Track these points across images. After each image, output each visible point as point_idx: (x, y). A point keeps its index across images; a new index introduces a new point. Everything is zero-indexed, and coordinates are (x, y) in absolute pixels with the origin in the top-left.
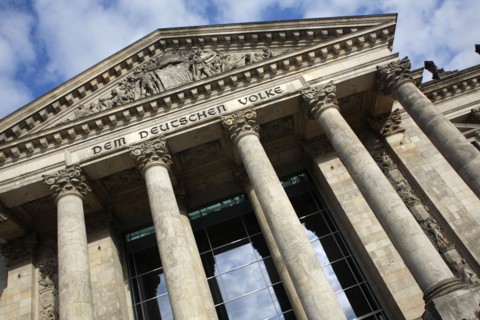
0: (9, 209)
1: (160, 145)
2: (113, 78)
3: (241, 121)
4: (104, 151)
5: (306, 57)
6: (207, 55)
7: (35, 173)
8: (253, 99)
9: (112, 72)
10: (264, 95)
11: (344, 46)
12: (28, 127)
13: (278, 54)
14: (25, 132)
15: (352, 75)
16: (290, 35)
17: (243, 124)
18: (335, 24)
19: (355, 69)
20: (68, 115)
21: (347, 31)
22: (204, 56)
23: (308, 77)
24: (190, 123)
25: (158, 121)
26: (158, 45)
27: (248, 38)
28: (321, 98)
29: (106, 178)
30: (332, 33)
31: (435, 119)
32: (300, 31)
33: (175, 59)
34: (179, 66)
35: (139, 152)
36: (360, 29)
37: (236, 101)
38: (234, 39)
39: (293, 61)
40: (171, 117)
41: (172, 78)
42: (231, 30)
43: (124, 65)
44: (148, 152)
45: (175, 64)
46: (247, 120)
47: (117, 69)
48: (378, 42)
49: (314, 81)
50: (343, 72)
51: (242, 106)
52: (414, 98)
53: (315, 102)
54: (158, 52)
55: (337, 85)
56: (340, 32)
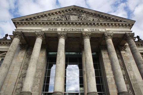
0: (25, 37)
1: (65, 33)
2: (59, 14)
3: (87, 34)
4: (51, 30)
5: (108, 24)
6: (84, 15)
7: (33, 30)
8: (92, 30)
9: (59, 12)
10: (95, 30)
11: (119, 25)
12: (35, 19)
13: (101, 21)
15: (118, 33)
16: (106, 17)
17: (87, 35)
19: (120, 31)
20: (45, 19)
21: (121, 21)
22: (83, 16)
23: (107, 29)
24: (74, 31)
25: (67, 27)
26: (72, 9)
27: (95, 14)
28: (109, 36)
29: (49, 37)
30: (117, 20)
31: (136, 51)
32: (109, 17)
33: (76, 14)
34: (76, 16)
35: (60, 33)
36: (124, 22)
37: (87, 29)
38: (92, 14)
39: (105, 24)
40: (70, 28)
41: (73, 18)
42: (92, 11)
43: (63, 11)
44: (62, 34)
46: (88, 35)
47: (57, 12)
48: (128, 26)
49: (108, 31)
50: (116, 31)
51: (88, 31)
52: (132, 44)
53: (107, 36)
54: (72, 11)
55: (114, 34)
56: (119, 21)
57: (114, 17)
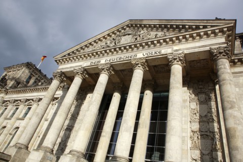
2: (109, 37)
4: (93, 64)
5: (178, 38)
6: (143, 32)
8: (149, 54)
9: (109, 35)
10: (153, 53)
11: (199, 35)
12: (79, 51)
14: (78, 53)
15: (196, 50)
16: (178, 26)
18: (200, 23)
19: (199, 47)
20: (91, 49)
21: (205, 27)
23: (175, 48)
24: (122, 60)
26: (128, 26)
27: (160, 26)
28: (175, 59)
30: (198, 28)
32: (183, 25)
33: (130, 33)
34: (130, 36)
36: (212, 26)
37: (142, 54)
38: (155, 26)
39: (171, 40)
40: (117, 56)
41: (126, 40)
42: (155, 22)
43: (113, 33)
45: (129, 34)
48: (220, 34)
49: (177, 50)
50: (192, 48)
51: (143, 56)
52: (221, 68)
53: (171, 60)
54: (128, 29)
55: (185, 54)
56: (201, 27)
57: (193, 23)
